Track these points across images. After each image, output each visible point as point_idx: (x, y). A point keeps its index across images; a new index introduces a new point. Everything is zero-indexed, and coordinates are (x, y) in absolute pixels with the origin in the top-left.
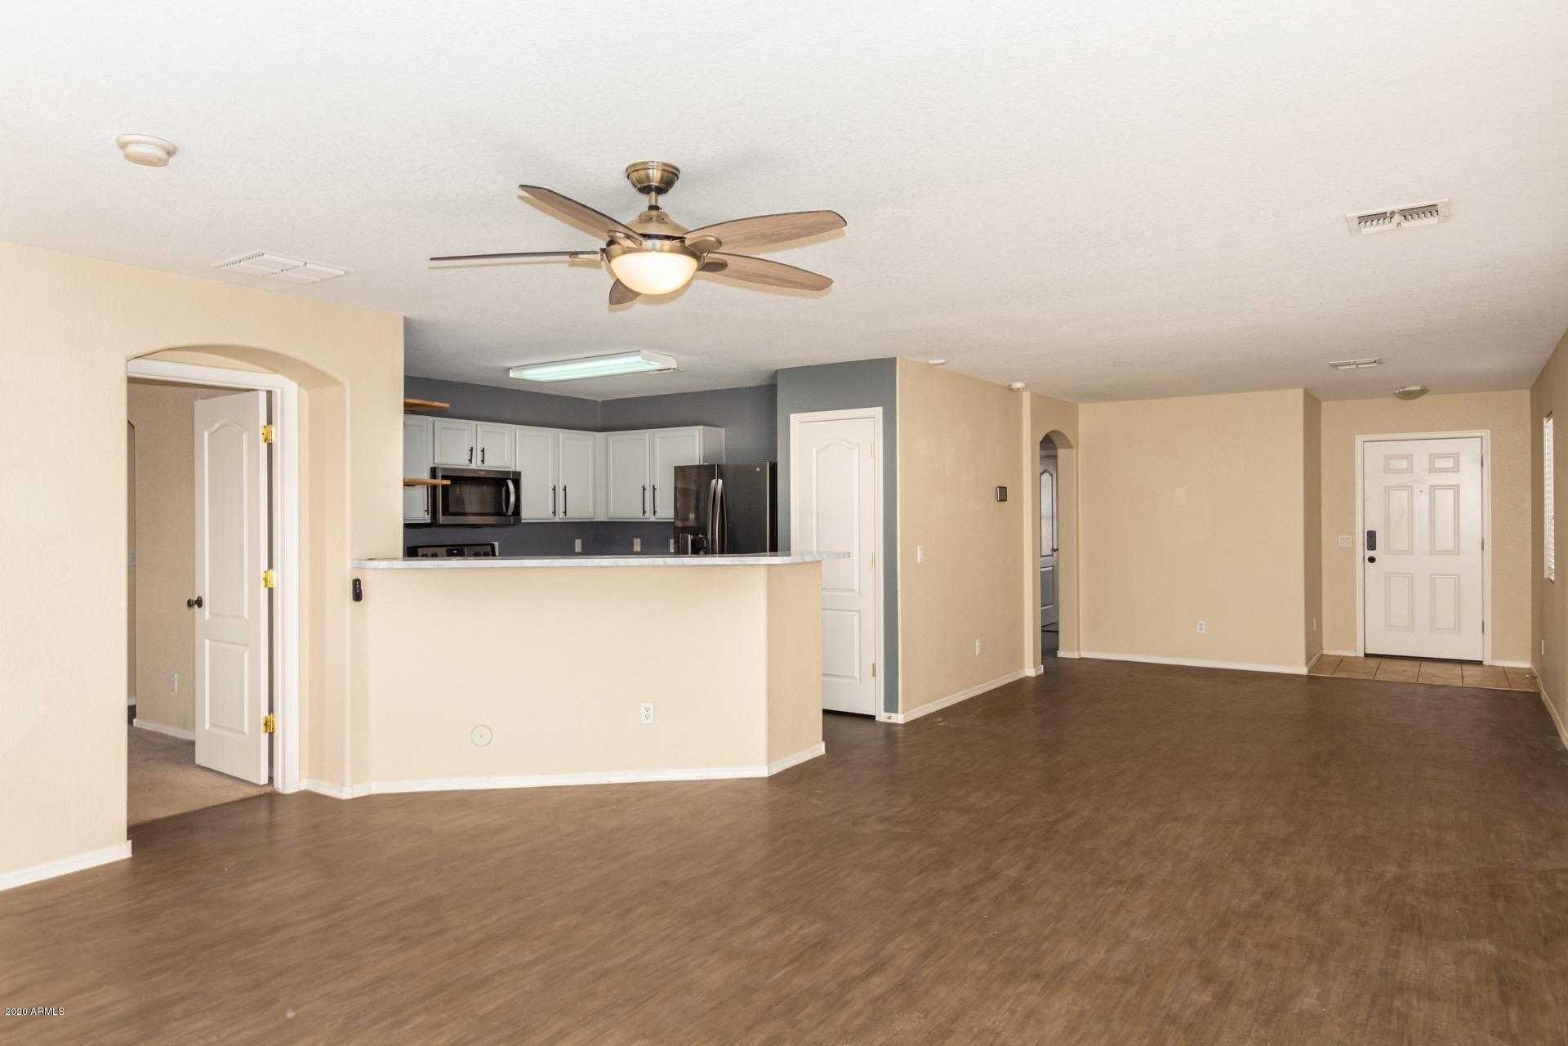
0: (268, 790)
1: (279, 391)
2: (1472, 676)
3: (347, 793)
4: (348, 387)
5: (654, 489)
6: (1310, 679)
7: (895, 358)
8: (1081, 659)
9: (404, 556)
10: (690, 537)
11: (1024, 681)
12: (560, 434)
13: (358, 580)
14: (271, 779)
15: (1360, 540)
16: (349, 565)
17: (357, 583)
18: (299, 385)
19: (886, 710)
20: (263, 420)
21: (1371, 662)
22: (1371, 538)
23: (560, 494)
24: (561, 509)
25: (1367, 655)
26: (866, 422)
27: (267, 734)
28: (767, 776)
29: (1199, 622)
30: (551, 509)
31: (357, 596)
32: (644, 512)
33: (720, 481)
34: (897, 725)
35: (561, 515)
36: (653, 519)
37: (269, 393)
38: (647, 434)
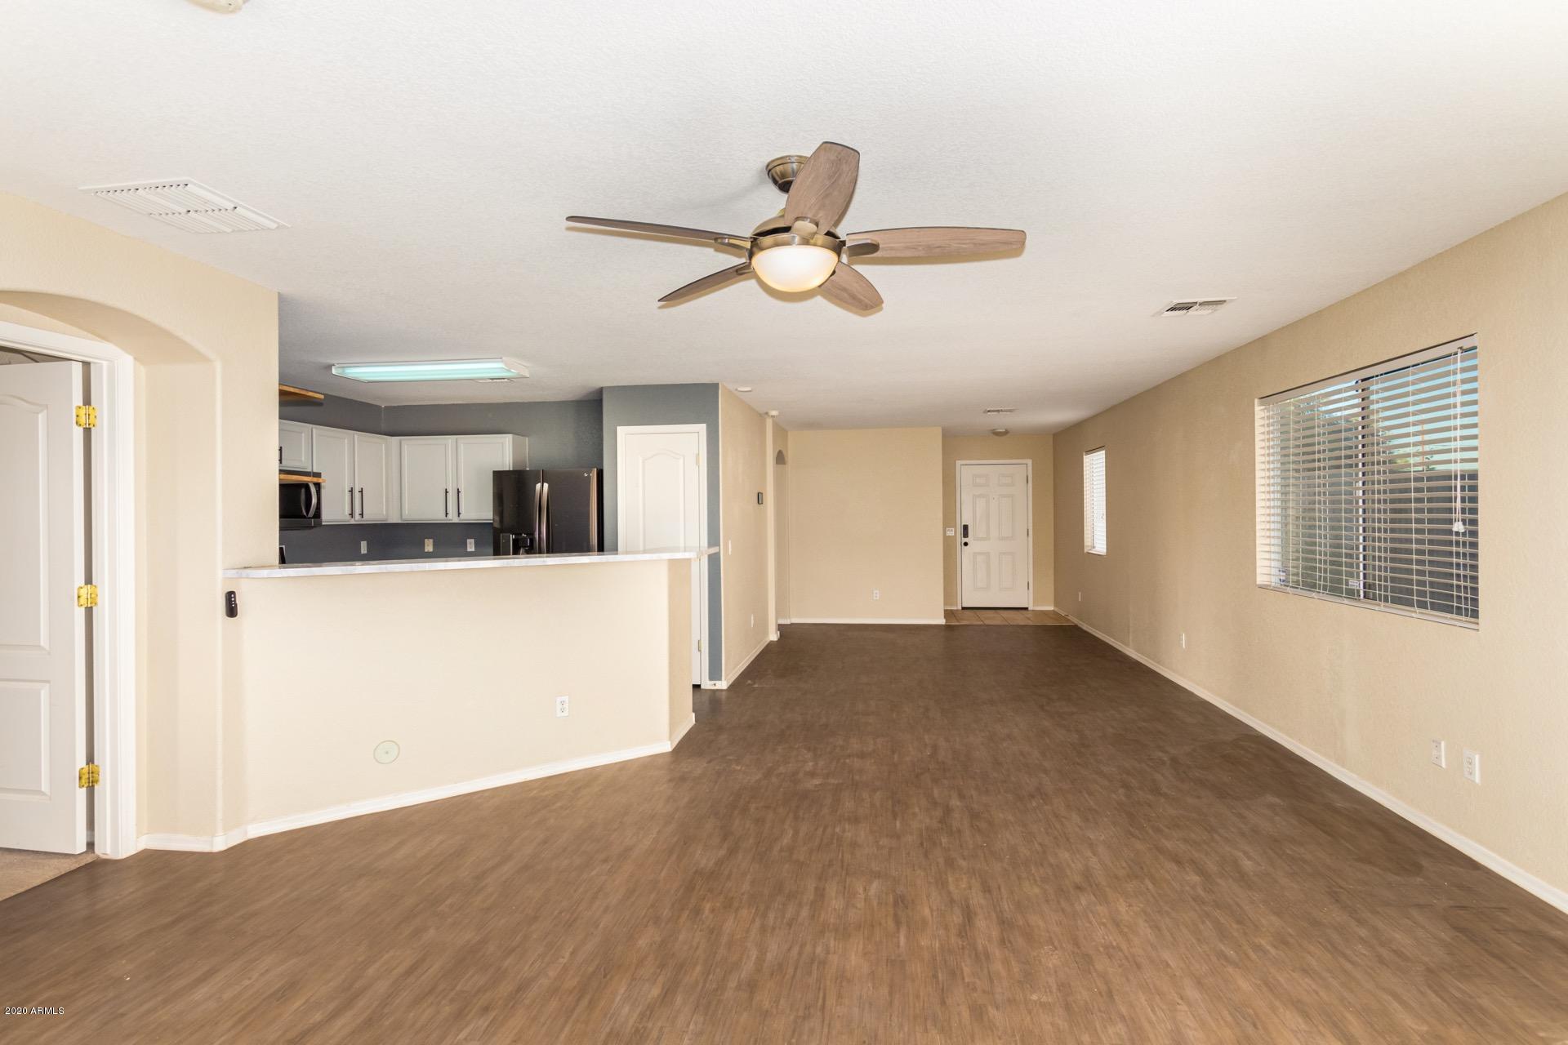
0: (89, 859)
1: (105, 363)
2: (1019, 619)
3: (220, 843)
4: (218, 366)
5: (459, 492)
6: (947, 627)
7: (718, 384)
8: (792, 624)
9: (280, 563)
10: (512, 537)
11: (771, 644)
12: (356, 436)
13: (233, 593)
14: (91, 845)
15: (960, 530)
16: (220, 574)
17: (230, 597)
18: (135, 359)
19: (711, 679)
20: (78, 398)
21: (967, 612)
22: (966, 528)
23: (357, 495)
24: (357, 511)
25: (963, 608)
26: (690, 438)
27: (84, 789)
28: (670, 749)
29: (875, 592)
30: (347, 511)
31: (232, 611)
32: (447, 514)
33: (546, 485)
34: (722, 690)
35: (357, 517)
36: (456, 520)
37: (86, 365)
38: (450, 440)
